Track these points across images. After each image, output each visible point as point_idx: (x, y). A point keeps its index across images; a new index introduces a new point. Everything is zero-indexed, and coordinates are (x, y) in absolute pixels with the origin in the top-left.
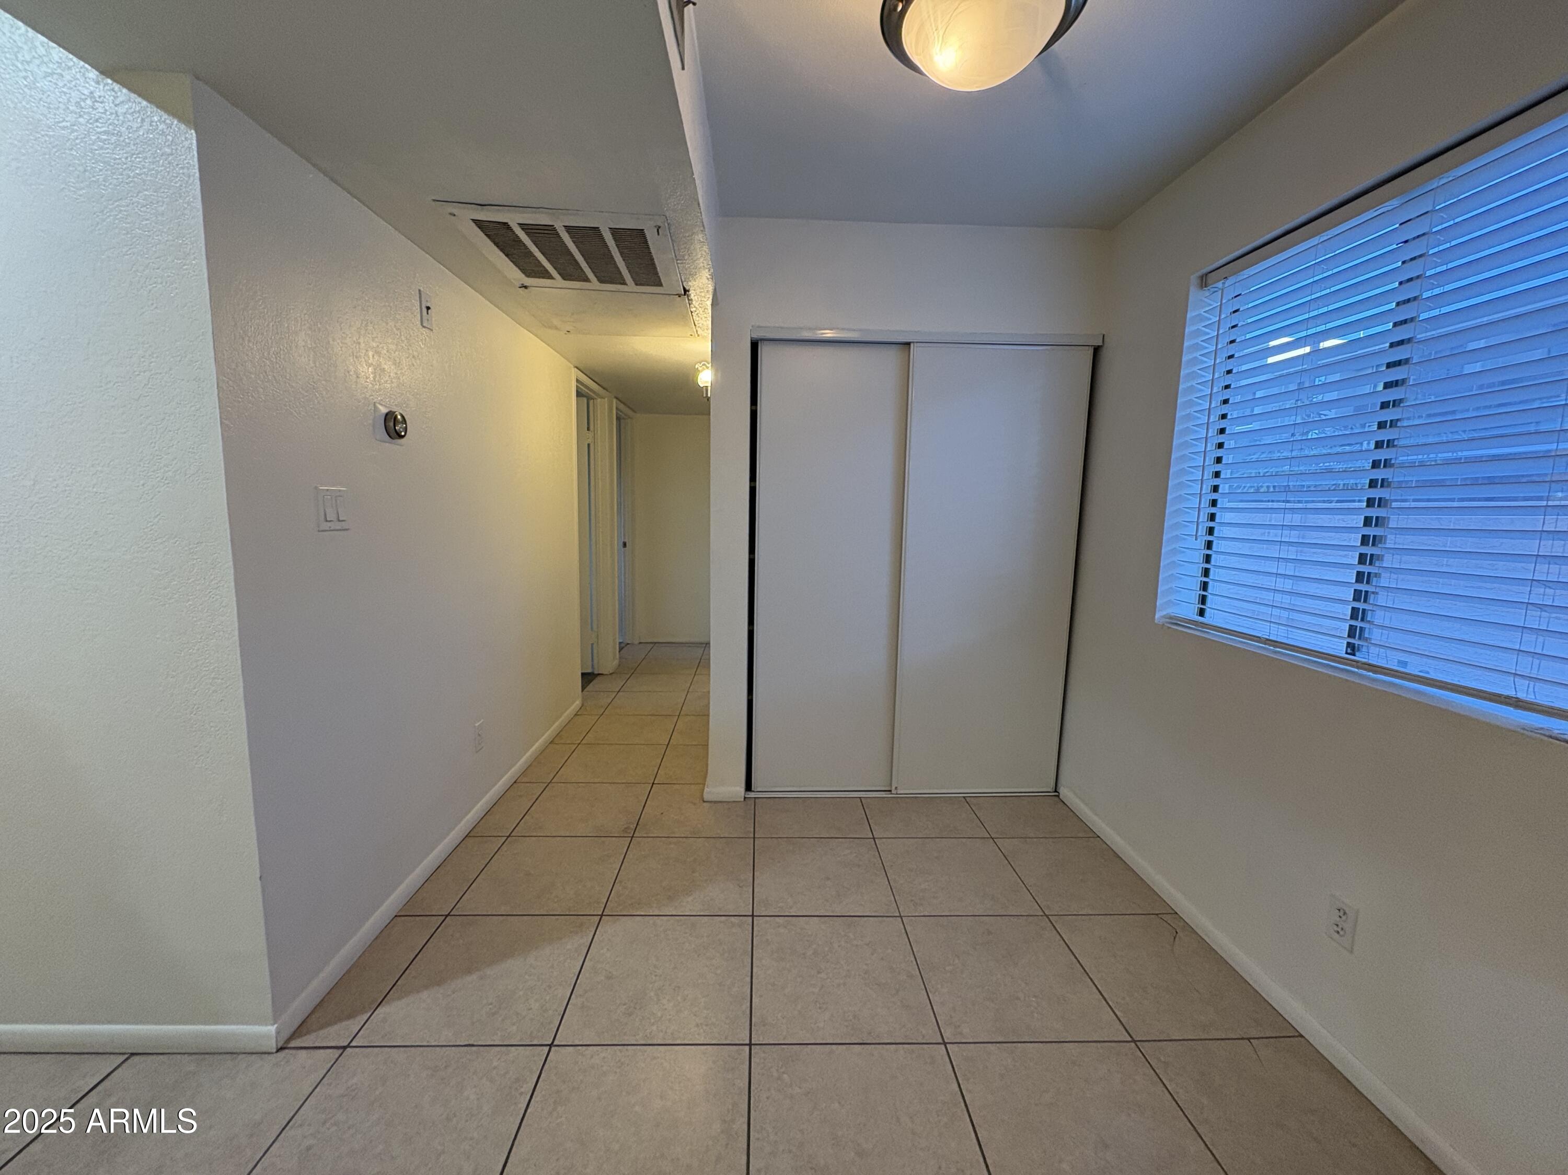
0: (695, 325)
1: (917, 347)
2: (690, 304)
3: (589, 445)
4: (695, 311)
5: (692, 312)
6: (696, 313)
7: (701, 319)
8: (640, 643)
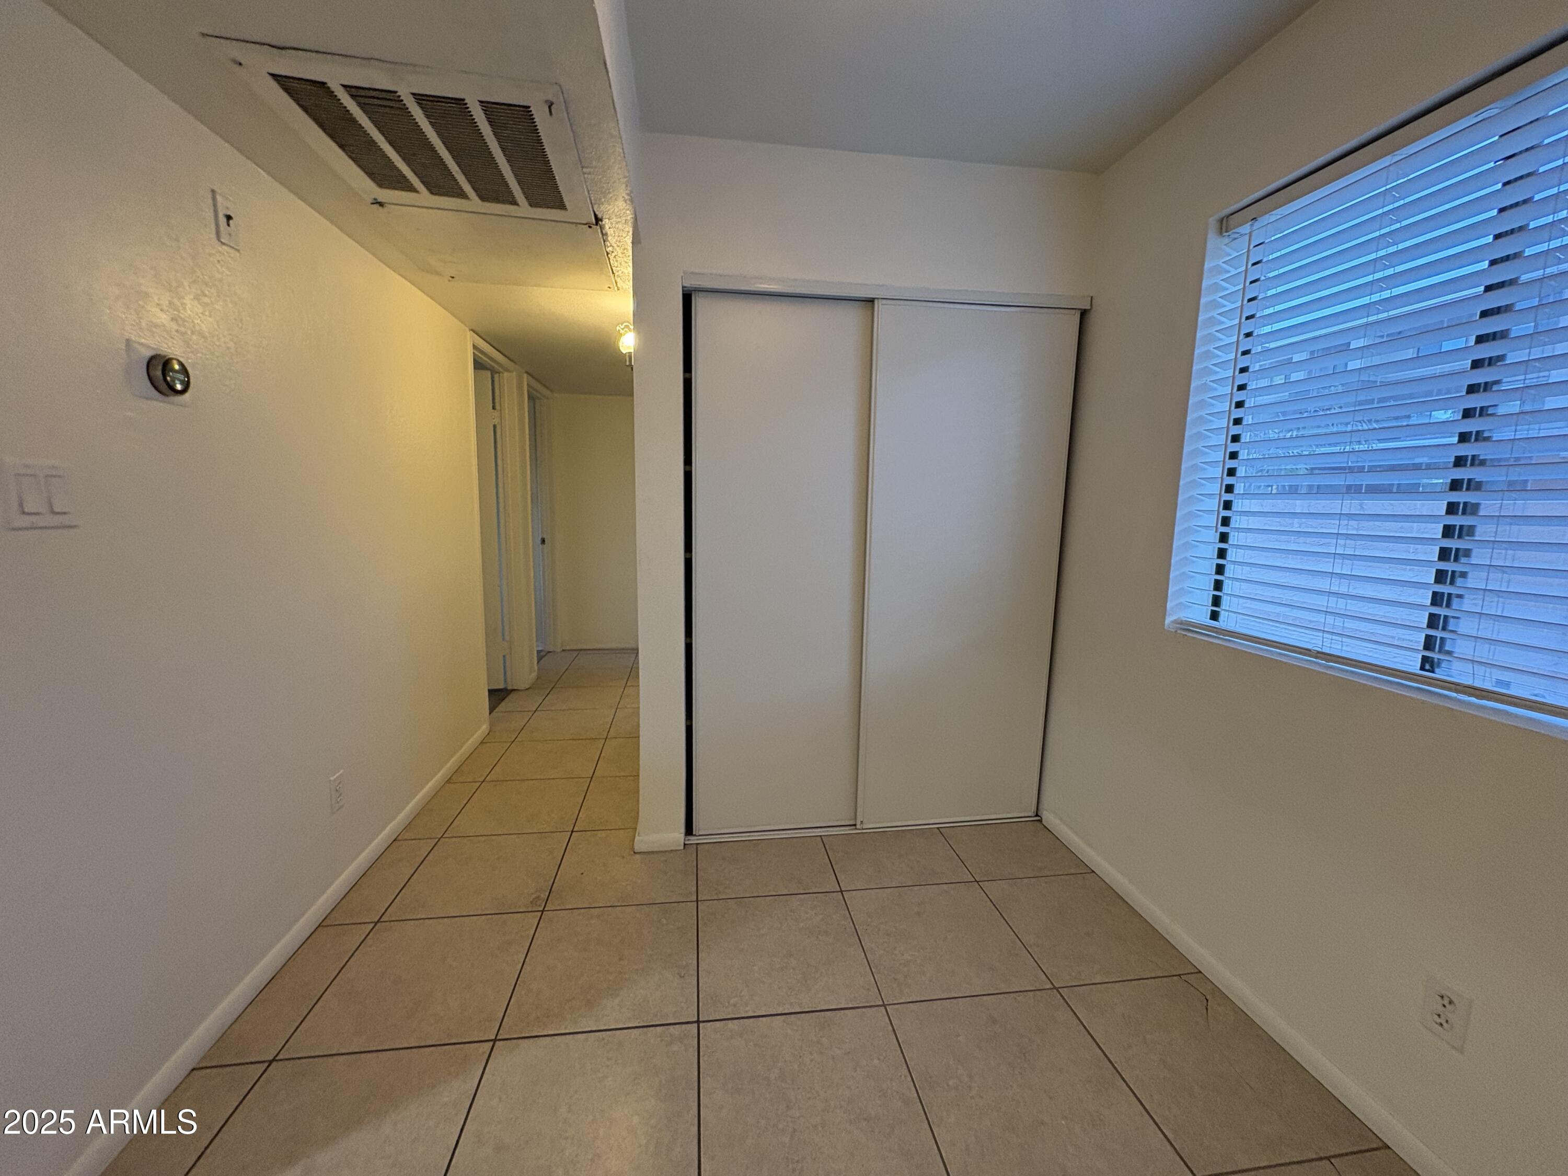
0: (613, 273)
1: (882, 304)
2: (604, 241)
3: (495, 426)
4: (613, 252)
5: (608, 254)
6: (613, 254)
7: (621, 264)
8: (563, 650)
